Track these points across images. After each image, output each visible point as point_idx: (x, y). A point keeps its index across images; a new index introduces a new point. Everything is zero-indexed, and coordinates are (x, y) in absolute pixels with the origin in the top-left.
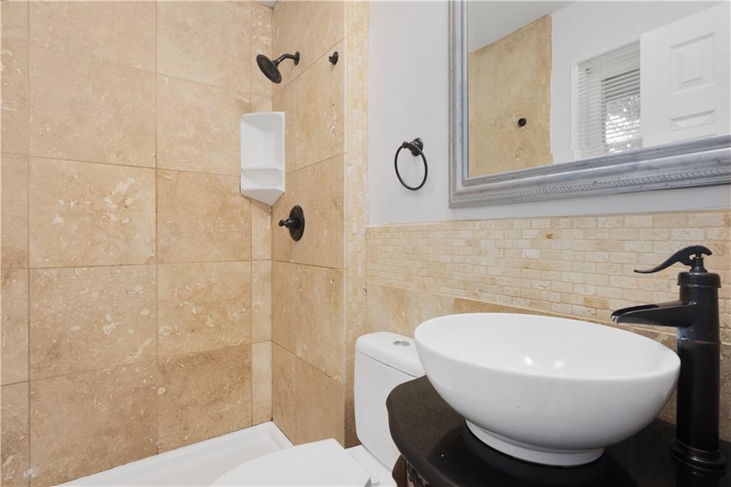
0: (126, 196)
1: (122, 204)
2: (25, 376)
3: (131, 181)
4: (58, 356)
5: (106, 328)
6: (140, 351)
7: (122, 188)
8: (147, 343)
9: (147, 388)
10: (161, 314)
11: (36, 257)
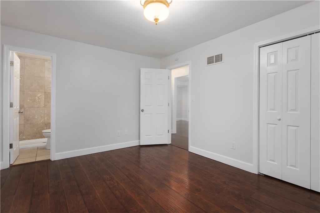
0: (39, 97)
1: (39, 98)
2: (23, 123)
3: (40, 94)
4: (28, 121)
5: (36, 117)
6: (41, 121)
7: (39, 95)
8: (43, 120)
9: (43, 127)
10: (45, 116)
11: (25, 106)
